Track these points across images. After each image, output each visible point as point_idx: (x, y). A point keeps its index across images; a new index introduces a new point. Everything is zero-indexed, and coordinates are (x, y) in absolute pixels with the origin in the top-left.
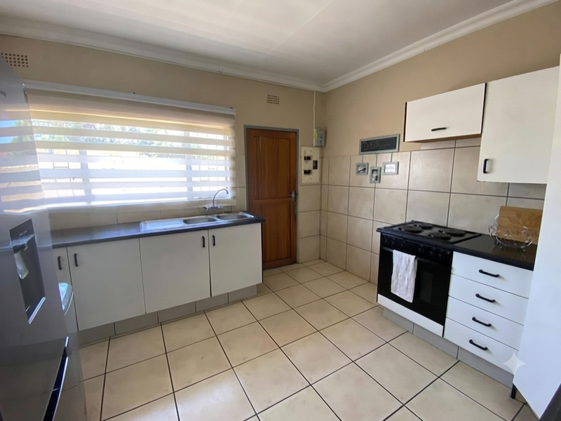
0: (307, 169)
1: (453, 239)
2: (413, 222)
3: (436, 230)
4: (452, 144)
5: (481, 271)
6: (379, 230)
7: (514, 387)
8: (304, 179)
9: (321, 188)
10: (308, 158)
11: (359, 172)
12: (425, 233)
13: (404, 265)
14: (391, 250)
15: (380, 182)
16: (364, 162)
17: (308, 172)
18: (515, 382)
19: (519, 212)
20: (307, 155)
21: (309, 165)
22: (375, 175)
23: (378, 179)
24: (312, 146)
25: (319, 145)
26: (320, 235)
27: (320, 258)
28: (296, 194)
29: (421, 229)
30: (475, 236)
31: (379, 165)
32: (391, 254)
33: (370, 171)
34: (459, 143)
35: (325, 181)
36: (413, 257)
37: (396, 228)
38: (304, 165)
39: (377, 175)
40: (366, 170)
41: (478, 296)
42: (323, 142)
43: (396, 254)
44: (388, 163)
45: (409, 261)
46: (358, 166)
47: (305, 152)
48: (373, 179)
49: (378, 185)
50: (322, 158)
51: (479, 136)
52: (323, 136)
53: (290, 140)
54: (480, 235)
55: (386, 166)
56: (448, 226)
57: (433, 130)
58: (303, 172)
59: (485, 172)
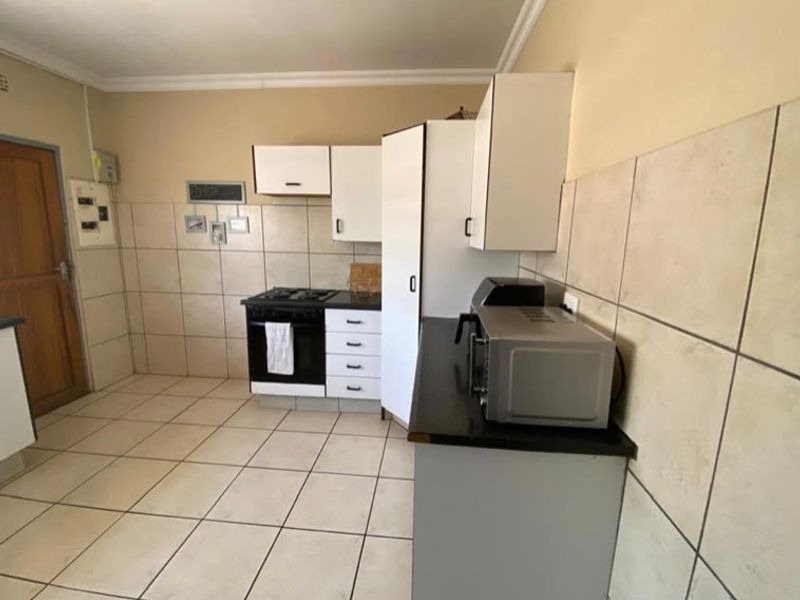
0: (88, 219)
1: (321, 298)
2: (275, 289)
3: (300, 294)
4: (303, 201)
5: (348, 322)
6: (243, 302)
7: (383, 409)
8: (82, 239)
9: (120, 253)
10: (86, 201)
11: (191, 228)
12: (294, 297)
13: (279, 337)
14: (261, 324)
15: (226, 242)
16: (198, 214)
17: (89, 226)
18: (383, 404)
19: (364, 267)
20: (85, 195)
21: (92, 214)
22: (217, 232)
23: (223, 238)
24: (93, 181)
25: (107, 179)
26: (130, 333)
27: (135, 372)
28: (70, 268)
29: (288, 294)
30: (336, 293)
31: (222, 220)
32: (263, 328)
33: (209, 228)
34: (311, 201)
35: (127, 241)
36: (288, 325)
37: (263, 297)
38: (77, 214)
39: (220, 231)
40: (203, 226)
41: (349, 344)
42: (115, 175)
43: (269, 326)
44: (234, 218)
45: (285, 330)
46: (188, 219)
47: (79, 190)
48: (216, 239)
49: (223, 247)
50: (114, 203)
51: (329, 197)
52: (113, 166)
53: (40, 163)
54: (339, 292)
55: (232, 222)
56: (312, 287)
57: (288, 184)
58: (79, 226)
59: (338, 231)
